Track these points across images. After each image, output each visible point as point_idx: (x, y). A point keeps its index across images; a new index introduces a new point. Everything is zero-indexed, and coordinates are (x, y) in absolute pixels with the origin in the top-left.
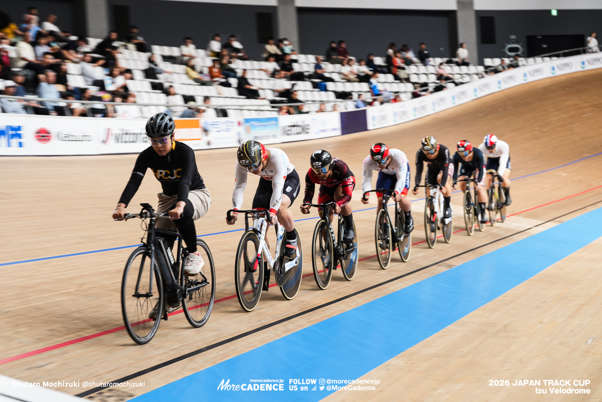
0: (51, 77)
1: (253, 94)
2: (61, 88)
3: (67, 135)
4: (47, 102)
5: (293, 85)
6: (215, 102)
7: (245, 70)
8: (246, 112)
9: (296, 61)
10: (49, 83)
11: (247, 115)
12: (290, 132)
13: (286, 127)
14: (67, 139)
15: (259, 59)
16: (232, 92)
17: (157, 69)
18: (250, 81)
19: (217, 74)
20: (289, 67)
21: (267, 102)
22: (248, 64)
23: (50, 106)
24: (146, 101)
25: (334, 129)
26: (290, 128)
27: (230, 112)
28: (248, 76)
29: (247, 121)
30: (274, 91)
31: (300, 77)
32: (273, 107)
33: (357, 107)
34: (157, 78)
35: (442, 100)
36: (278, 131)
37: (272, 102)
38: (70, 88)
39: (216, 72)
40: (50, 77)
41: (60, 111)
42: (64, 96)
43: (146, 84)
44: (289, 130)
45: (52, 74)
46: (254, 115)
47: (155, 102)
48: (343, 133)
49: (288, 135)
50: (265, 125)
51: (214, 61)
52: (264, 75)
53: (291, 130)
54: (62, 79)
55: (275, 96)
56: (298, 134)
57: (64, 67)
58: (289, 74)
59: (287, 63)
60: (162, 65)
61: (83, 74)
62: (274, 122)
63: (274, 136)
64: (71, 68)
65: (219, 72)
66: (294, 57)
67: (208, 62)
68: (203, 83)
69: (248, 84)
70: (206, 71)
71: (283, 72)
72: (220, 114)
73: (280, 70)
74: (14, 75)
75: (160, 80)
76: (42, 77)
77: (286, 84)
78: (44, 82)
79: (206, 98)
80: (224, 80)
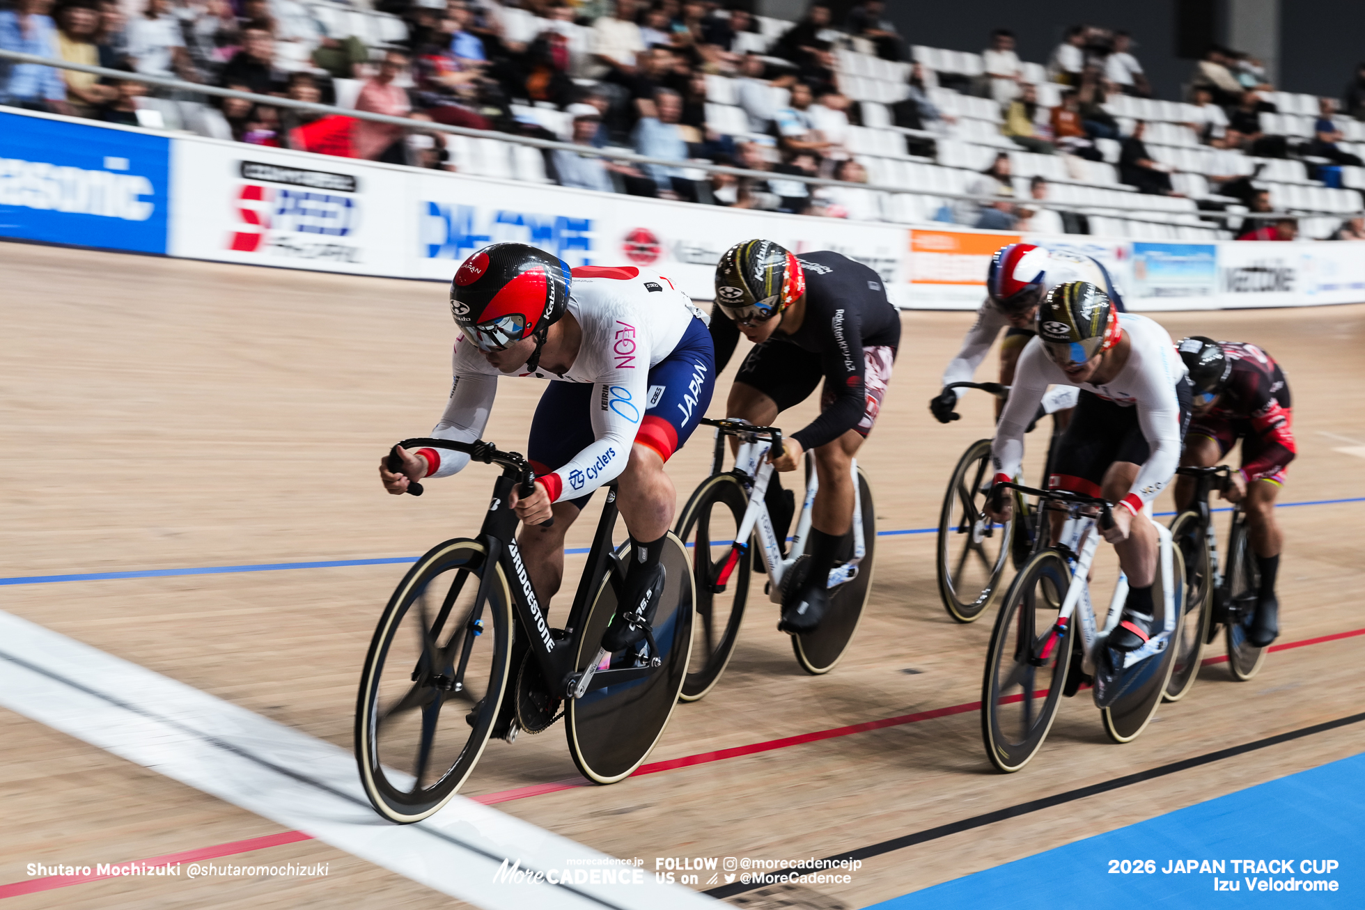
0: (669, 104)
1: (1156, 183)
2: (688, 134)
3: (699, 249)
4: (653, 166)
5: (1259, 168)
6: (1060, 195)
7: (1140, 123)
8: (1135, 226)
9: (1271, 108)
10: (664, 119)
11: (1141, 233)
12: (1243, 285)
13: (1236, 270)
14: (697, 259)
15: (1175, 97)
16: (1103, 173)
17: (922, 105)
18: (1151, 151)
19: (1071, 127)
20: (1250, 121)
21: (1188, 205)
22: (1147, 108)
23: (660, 175)
24: (893, 183)
25: (1356, 286)
26: (1244, 274)
27: (1096, 223)
28: (1148, 136)
29: (1140, 247)
30: (1209, 179)
31: (1276, 147)
32: (1204, 218)
34: (920, 128)
36: (1214, 281)
37: (1203, 205)
38: (710, 136)
39: (1067, 122)
40: (666, 106)
42: (694, 151)
43: (894, 139)
44: (1240, 279)
45: (670, 99)
46: (1157, 235)
47: (914, 186)
49: (1238, 290)
50: (1183, 262)
51: (1064, 95)
52: (1188, 139)
53: (1246, 279)
54: (693, 113)
55: (1212, 192)
56: (1263, 289)
57: (699, 84)
58: (1250, 139)
59: (1246, 110)
61: (741, 105)
62: (1205, 256)
63: (1204, 291)
64: (717, 87)
65: (1075, 122)
66: (1266, 96)
67: (1049, 95)
68: (1033, 147)
69: (1145, 156)
70: (1043, 117)
71: (1235, 134)
72: (1075, 226)
73: (1228, 128)
74: (582, 95)
75: (930, 131)
76: (644, 105)
77: (1238, 164)
78: (651, 116)
79: (1037, 182)
80: (1084, 143)
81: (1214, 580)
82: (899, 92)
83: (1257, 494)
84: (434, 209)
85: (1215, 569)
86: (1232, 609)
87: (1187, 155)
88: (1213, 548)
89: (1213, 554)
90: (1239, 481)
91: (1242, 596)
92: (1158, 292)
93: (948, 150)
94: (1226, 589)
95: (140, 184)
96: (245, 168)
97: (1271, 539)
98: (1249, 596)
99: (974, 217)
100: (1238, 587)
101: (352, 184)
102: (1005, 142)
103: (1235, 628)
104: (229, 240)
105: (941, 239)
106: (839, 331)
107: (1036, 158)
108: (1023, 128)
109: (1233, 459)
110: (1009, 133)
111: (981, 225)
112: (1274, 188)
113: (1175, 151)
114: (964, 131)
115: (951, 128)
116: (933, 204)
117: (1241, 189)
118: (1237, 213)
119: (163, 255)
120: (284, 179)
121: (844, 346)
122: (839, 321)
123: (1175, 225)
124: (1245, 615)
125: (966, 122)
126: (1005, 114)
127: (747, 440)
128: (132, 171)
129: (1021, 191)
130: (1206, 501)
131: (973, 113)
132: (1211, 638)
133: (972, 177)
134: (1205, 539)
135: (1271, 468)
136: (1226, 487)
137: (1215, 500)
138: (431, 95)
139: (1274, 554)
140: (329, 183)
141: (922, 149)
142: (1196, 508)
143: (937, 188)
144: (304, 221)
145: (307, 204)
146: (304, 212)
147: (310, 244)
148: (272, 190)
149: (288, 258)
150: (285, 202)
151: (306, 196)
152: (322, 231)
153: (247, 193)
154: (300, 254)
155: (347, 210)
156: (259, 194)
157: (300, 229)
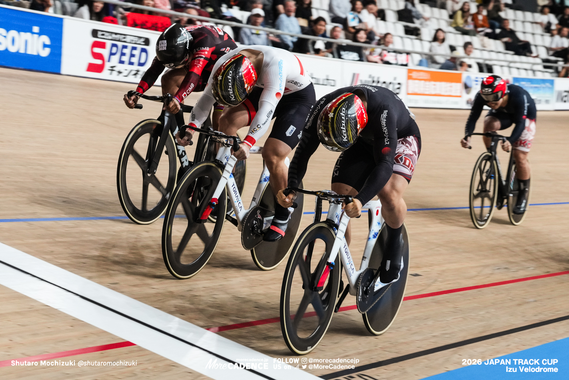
2: (303, 23)
12: (566, 99)
13: (563, 91)
17: (413, 12)
19: (483, 23)
26: (566, 94)
30: (548, 49)
34: (413, 22)
39: (481, 21)
44: (565, 96)
45: (290, 4)
49: (564, 101)
53: (567, 96)
55: (550, 55)
65: (485, 21)
68: (464, 32)
72: (485, 69)
74: (252, 3)
75: (417, 23)
78: (283, 13)
80: (489, 31)
93: (424, 33)
95: (45, 39)
96: (95, 33)
101: (146, 42)
104: (86, 66)
105: (422, 74)
106: (384, 122)
108: (461, 23)
110: (454, 26)
114: (432, 24)
116: (418, 58)
118: (562, 65)
119: (59, 74)
120: (112, 38)
121: (385, 130)
122: (384, 116)
125: (433, 20)
126: (451, 17)
131: (437, 16)
140: (133, 41)
143: (419, 49)
144: (124, 58)
145: (125, 51)
146: (123, 54)
147: (126, 70)
148: (109, 43)
149: (114, 76)
150: (114, 50)
151: (125, 47)
152: (131, 63)
153: (96, 45)
154: (121, 75)
155: (144, 54)
156: (102, 45)
157: (122, 62)
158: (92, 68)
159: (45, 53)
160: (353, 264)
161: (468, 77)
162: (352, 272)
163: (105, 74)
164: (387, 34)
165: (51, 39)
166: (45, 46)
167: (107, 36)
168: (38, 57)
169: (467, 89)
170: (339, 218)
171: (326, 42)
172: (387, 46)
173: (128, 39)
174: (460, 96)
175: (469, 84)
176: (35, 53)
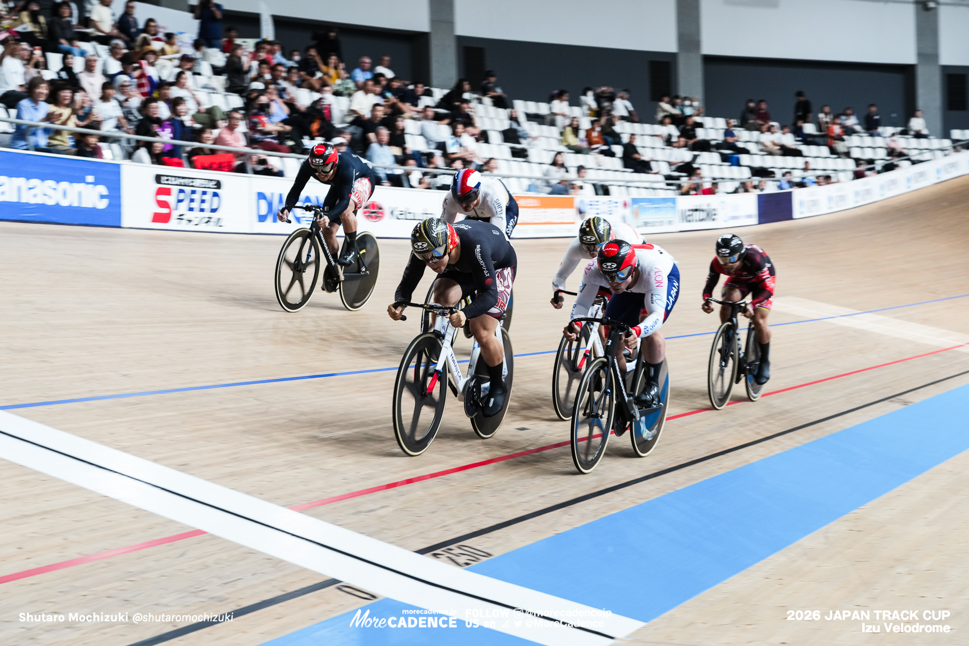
0: (384, 135)
1: (643, 167)
2: (397, 151)
3: (404, 212)
4: (379, 169)
5: (695, 157)
7: (633, 135)
8: (633, 190)
9: (700, 125)
10: (382, 143)
11: (635, 193)
12: (690, 218)
13: (686, 211)
14: (404, 217)
15: (650, 121)
16: (616, 163)
17: (520, 131)
18: (639, 150)
19: (597, 140)
20: (691, 133)
21: (660, 178)
22: (637, 128)
23: (382, 173)
24: (505, 172)
25: (749, 216)
26: (691, 213)
27: (612, 189)
28: (637, 143)
29: (635, 201)
30: (670, 164)
31: (705, 146)
32: (668, 185)
33: (780, 187)
34: (519, 143)
35: (894, 182)
36: (675, 216)
37: (668, 177)
38: (408, 151)
39: (595, 137)
40: (382, 136)
41: (396, 181)
42: (399, 161)
44: (689, 216)
45: (384, 132)
46: (644, 194)
47: (516, 173)
48: (760, 222)
49: (688, 221)
50: (659, 207)
51: (593, 123)
52: (659, 143)
53: (692, 215)
54: (397, 139)
55: (672, 171)
57: (400, 124)
58: (691, 142)
59: (689, 127)
60: (527, 127)
61: (423, 134)
62: (670, 204)
63: (670, 222)
64: (409, 125)
65: (599, 137)
66: (698, 119)
67: (585, 124)
68: (578, 151)
69: (637, 152)
70: (582, 134)
71: (683, 140)
72: (600, 192)
73: (679, 137)
74: (339, 132)
75: (524, 144)
76: (372, 136)
77: (686, 155)
78: (375, 142)
79: (580, 169)
80: (605, 148)
81: (739, 354)
82: (506, 125)
83: (758, 316)
84: (261, 196)
85: (740, 349)
86: (748, 367)
87: (658, 151)
88: (739, 339)
89: (739, 342)
90: (750, 308)
91: (753, 362)
92: (646, 224)
93: (533, 154)
94: (745, 358)
95: (102, 189)
96: (158, 178)
97: (765, 336)
98: (757, 362)
99: (549, 189)
100: (752, 358)
101: (218, 185)
102: (562, 148)
103: (750, 376)
104: (151, 217)
105: (531, 201)
106: (479, 256)
107: (580, 156)
108: (573, 140)
109: (749, 299)
110: (566, 144)
111: (552, 193)
112: (702, 167)
113: (652, 149)
114: (542, 144)
115: (535, 142)
116: (526, 183)
117: (688, 169)
118: (685, 181)
119: (120, 227)
120: (179, 184)
121: (482, 263)
122: (478, 251)
123: (654, 189)
124: (754, 371)
125: (542, 139)
126: (562, 134)
127: (440, 314)
128: (95, 183)
129: (572, 175)
130: (736, 318)
131: (546, 134)
132: (738, 381)
133: (546, 167)
134: (735, 335)
135: (763, 301)
136: (744, 311)
137: (740, 316)
138: (257, 136)
139: (767, 342)
140: (202, 184)
141: (520, 154)
142: (731, 321)
143: (528, 174)
144: (193, 205)
145: (194, 196)
146: (192, 200)
147: (197, 218)
148: (175, 190)
149: (184, 225)
150: (182, 196)
151: (193, 192)
152: (202, 210)
153: (160, 192)
154: (192, 223)
155: (216, 198)
156: (167, 192)
157: (191, 209)
158: (159, 218)
159: (103, 204)
160: (460, 372)
161: (582, 202)
162: (459, 379)
163: (173, 224)
164: (491, 159)
165: (108, 188)
166: (102, 197)
167: (173, 181)
168: (94, 210)
169: (582, 215)
170: (445, 329)
171: (423, 172)
172: (491, 172)
173: (197, 183)
174: (573, 223)
175: (583, 209)
176: (90, 206)
